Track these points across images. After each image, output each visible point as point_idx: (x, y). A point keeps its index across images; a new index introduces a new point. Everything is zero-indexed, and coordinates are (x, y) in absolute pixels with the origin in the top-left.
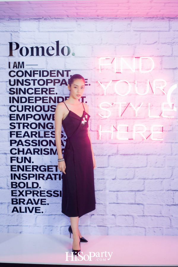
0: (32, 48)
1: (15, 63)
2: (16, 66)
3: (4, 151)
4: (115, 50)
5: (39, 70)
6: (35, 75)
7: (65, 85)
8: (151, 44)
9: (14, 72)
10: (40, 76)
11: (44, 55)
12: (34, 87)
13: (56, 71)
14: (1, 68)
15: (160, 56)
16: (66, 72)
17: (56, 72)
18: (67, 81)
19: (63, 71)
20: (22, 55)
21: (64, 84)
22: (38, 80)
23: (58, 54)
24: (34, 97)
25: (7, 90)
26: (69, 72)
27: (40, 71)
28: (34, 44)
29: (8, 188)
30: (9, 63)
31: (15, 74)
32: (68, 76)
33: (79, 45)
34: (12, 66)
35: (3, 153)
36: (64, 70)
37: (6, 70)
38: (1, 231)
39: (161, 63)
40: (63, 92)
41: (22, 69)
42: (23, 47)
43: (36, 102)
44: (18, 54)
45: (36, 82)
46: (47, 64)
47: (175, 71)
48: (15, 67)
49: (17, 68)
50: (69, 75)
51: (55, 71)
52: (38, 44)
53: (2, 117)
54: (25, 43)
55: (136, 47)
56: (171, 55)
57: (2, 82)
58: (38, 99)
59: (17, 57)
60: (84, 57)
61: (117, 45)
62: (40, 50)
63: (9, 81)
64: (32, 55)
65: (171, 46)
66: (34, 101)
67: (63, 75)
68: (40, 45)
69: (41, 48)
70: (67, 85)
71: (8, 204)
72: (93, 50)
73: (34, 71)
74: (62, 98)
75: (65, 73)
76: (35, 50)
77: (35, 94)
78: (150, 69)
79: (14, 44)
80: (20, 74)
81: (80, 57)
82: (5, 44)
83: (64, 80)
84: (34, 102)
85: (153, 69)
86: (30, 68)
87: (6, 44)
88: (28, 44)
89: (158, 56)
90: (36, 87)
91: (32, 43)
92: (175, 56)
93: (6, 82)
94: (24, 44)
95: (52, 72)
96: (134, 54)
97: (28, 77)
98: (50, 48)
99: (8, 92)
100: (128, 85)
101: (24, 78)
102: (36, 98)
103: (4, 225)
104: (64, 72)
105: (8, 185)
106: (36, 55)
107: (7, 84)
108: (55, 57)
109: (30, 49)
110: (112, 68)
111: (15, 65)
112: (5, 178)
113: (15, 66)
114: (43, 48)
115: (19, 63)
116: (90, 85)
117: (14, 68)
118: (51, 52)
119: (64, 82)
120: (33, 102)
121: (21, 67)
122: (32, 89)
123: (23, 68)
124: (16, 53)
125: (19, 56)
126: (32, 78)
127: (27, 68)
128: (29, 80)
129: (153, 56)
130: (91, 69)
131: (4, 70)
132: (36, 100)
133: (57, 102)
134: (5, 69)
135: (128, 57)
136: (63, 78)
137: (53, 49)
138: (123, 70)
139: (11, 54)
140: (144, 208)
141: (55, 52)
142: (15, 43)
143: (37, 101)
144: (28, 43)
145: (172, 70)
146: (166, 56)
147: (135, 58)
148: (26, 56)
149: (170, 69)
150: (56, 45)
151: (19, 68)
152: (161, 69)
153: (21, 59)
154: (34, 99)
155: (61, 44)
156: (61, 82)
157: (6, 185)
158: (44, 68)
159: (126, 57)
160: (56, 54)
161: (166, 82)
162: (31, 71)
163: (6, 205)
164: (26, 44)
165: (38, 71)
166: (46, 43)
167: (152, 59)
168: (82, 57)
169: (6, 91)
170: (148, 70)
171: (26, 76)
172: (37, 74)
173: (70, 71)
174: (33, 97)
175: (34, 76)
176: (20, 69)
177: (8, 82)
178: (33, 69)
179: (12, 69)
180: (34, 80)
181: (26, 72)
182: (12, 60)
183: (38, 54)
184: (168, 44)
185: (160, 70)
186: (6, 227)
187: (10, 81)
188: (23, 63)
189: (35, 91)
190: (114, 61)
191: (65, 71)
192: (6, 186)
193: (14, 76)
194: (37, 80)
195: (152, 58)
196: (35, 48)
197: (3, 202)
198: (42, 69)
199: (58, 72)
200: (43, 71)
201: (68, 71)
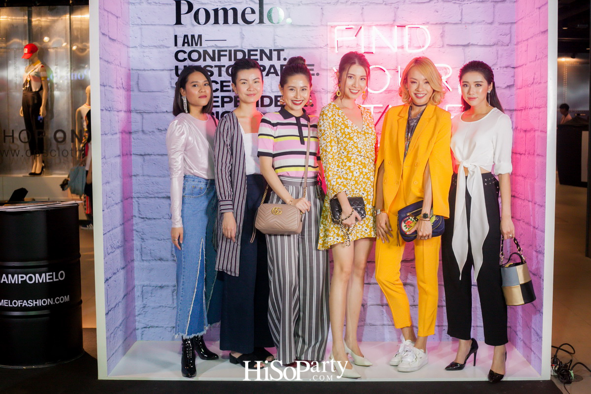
0: (216, 11)
1: (186, 36)
2: (188, 43)
3: (166, 193)
4: (362, 13)
5: (228, 49)
6: (221, 57)
7: (275, 75)
8: (424, 3)
9: (185, 52)
10: (230, 60)
11: (237, 23)
12: (219, 79)
13: (259, 51)
14: (162, 45)
15: (441, 24)
16: (276, 52)
17: (258, 53)
18: (278, 68)
19: (271, 51)
20: (199, 23)
21: (272, 73)
22: (226, 67)
23: (261, 21)
24: (220, 97)
25: (171, 84)
26: (281, 52)
27: (230, 51)
28: (219, 4)
29: (173, 258)
30: (176, 36)
31: (186, 56)
32: (279, 59)
33: (299, 5)
34: (180, 41)
35: (164, 198)
36: (273, 49)
37: (169, 49)
38: (160, 337)
39: (442, 36)
40: (271, 88)
41: (198, 48)
42: (199, 9)
43: (223, 106)
44: (191, 21)
45: (224, 69)
46: (242, 37)
47: (468, 49)
48: (186, 45)
49: (189, 45)
50: (282, 58)
51: (257, 50)
52: (227, 4)
53: (163, 132)
54: (203, 2)
55: (398, 8)
56: (460, 22)
57: (163, 70)
58: (226, 100)
59: (189, 27)
60: (308, 26)
61: (366, 5)
62: (230, 13)
63: (174, 68)
64: (216, 22)
65: (459, 6)
66: (219, 104)
67: (270, 58)
68: (230, 5)
69: (232, 10)
70: (277, 75)
71: (173, 288)
72: (323, 14)
73: (219, 51)
74: (270, 98)
75: (275, 54)
76: (221, 13)
77: (222, 91)
78: (423, 47)
79: (184, 4)
80: (195, 56)
81: (300, 26)
82: (167, 4)
83: (272, 66)
84: (220, 106)
85: (429, 47)
86: (213, 46)
87: (170, 4)
88: (208, 3)
89: (437, 24)
90: (222, 79)
91: (215, 2)
92: (466, 23)
93: (169, 71)
94: (202, 4)
95: (252, 53)
96: (394, 21)
97: (209, 62)
98: (248, 11)
99: (174, 87)
100: (386, 74)
101: (201, 63)
102: (223, 98)
103: (165, 326)
104: (273, 52)
105: (172, 254)
106: (224, 24)
107: (171, 75)
108: (255, 28)
109: (213, 11)
110: (357, 44)
111: (186, 41)
112: (167, 240)
113: (186, 43)
114: (235, 10)
115: (193, 36)
116: (318, 74)
117: (183, 45)
118: (249, 17)
119: (272, 70)
120: (218, 106)
121: (196, 45)
122: (217, 83)
123: (201, 45)
124: (187, 19)
125: (193, 25)
126: (217, 63)
127: (206, 46)
128: (211, 67)
129: (428, 23)
130: (321, 47)
131: (166, 49)
132: (223, 103)
133: (260, 106)
134: (168, 47)
135: (384, 25)
136: (271, 63)
137: (253, 12)
138: (376, 47)
139: (178, 22)
140: (414, 291)
141: (256, 17)
142: (186, 2)
143: (225, 104)
144: (210, 2)
145: (461, 49)
146: (451, 23)
147: (398, 26)
148: (205, 24)
149: (458, 45)
150: (258, 6)
151: (192, 45)
152: (443, 46)
153: (197, 30)
154: (219, 99)
155: (266, 4)
156: (267, 70)
157: (170, 254)
158: (238, 46)
159: (380, 25)
160: (257, 21)
161: (452, 68)
162: (214, 51)
163: (170, 290)
164: (205, 4)
165: (226, 51)
166: (241, 2)
167: (427, 28)
168: (305, 26)
169: (170, 88)
170: (420, 47)
171: (205, 60)
172: (226, 55)
173: (283, 50)
174: (218, 97)
175: (219, 60)
176: (195, 48)
177: (174, 71)
178: (217, 47)
179: (180, 46)
180: (220, 67)
181: (205, 52)
182: (181, 31)
183: (226, 21)
184: (454, 3)
185: (440, 47)
186: (170, 329)
187: (177, 67)
188: (200, 36)
189: (222, 86)
190: (359, 33)
191: (275, 50)
192: (169, 256)
193: (185, 60)
194: (224, 66)
195: (427, 26)
196: (222, 10)
197: (164, 284)
198: (234, 47)
199: (262, 52)
200: (236, 51)
201: (279, 51)
